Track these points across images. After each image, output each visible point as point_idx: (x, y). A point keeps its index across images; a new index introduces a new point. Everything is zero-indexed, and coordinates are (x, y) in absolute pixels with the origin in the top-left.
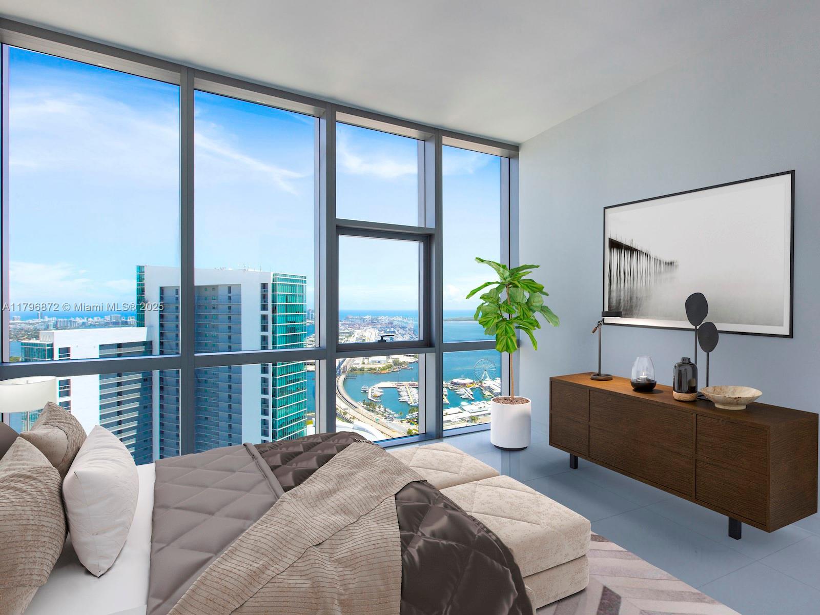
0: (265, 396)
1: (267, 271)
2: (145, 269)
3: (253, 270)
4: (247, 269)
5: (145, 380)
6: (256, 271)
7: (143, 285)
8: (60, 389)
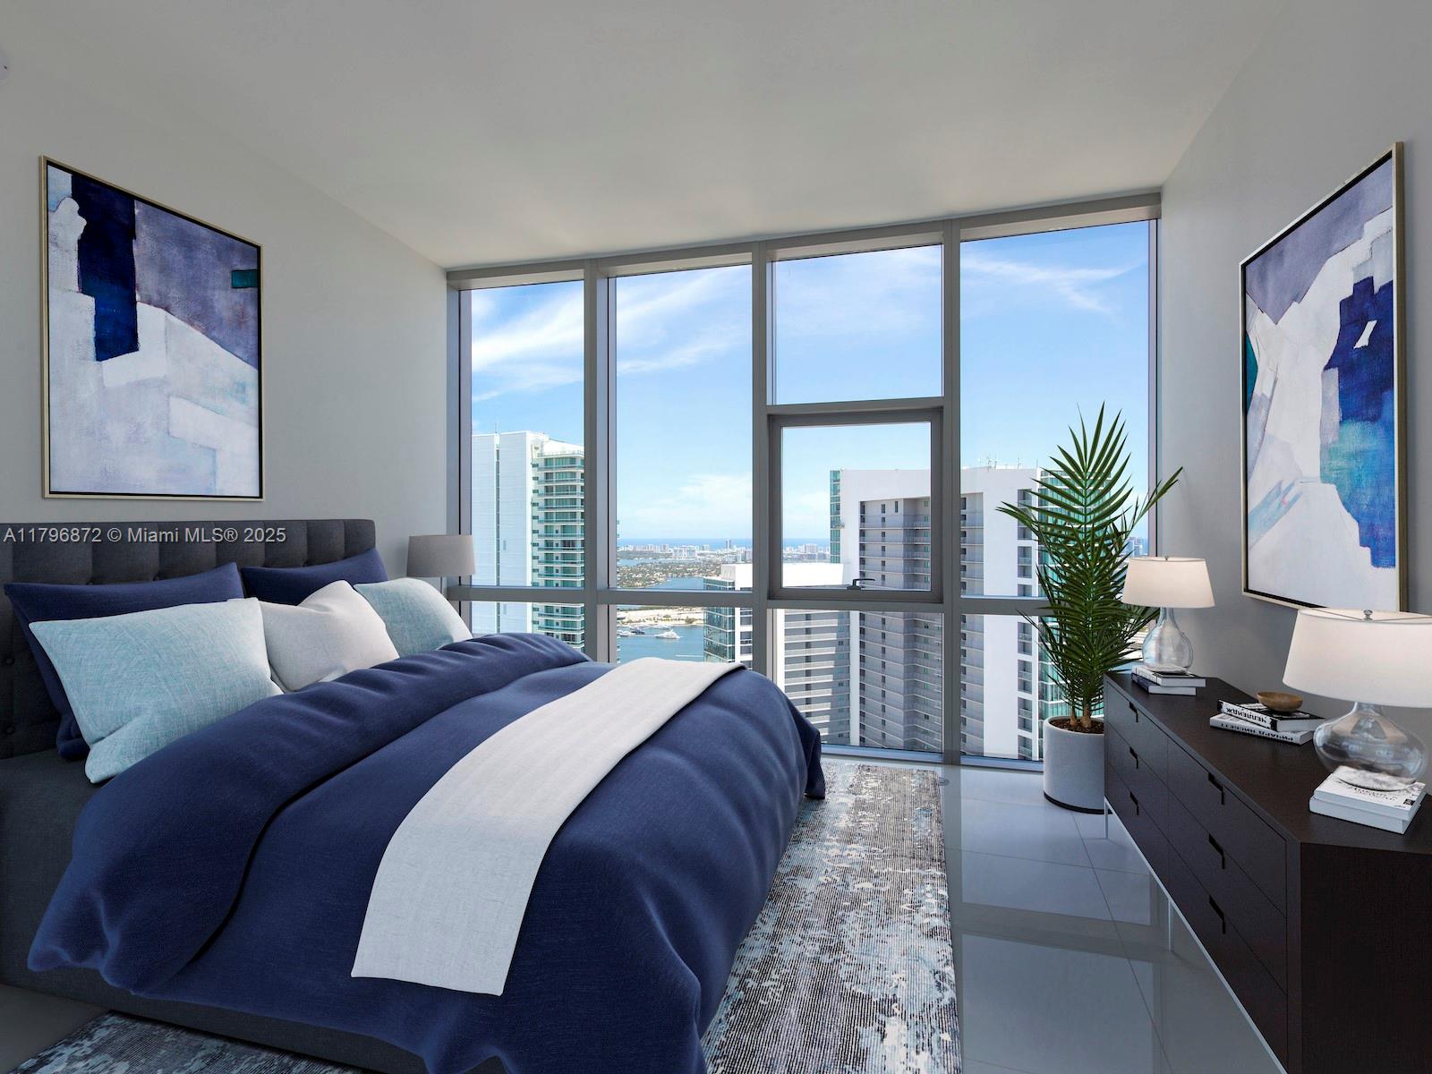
0: (1025, 657)
1: (1029, 467)
2: (841, 476)
3: (1004, 467)
4: (993, 466)
5: (841, 643)
6: (1009, 467)
7: (838, 499)
8: (742, 642)
